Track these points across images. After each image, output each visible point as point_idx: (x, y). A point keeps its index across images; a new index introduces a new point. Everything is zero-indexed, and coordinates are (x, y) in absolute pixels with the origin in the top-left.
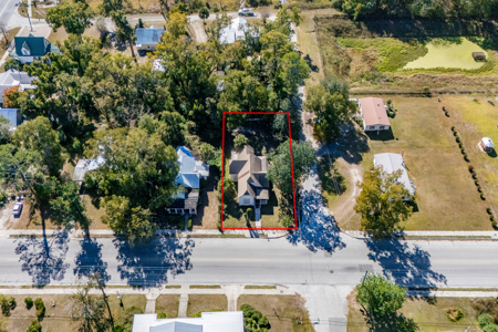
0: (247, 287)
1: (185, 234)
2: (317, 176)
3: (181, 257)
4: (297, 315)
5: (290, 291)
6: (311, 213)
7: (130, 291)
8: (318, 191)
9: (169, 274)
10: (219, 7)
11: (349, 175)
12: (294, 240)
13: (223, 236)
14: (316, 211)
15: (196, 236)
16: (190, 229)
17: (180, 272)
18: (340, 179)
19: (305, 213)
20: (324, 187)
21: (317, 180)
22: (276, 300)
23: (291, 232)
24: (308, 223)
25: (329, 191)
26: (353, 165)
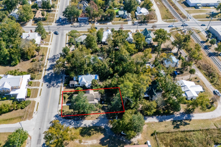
0: (38, 103)
1: (62, 85)
2: (91, 125)
3: (53, 85)
4: (24, 117)
5: (34, 115)
6: (70, 123)
7: (43, 76)
8: (82, 126)
9: (47, 83)
10: (214, 83)
11: (92, 139)
12: (56, 116)
13: (60, 95)
14: (71, 124)
15: (61, 88)
16: (64, 86)
17: (47, 85)
18: (90, 135)
19: (70, 120)
20: (84, 128)
21: (89, 125)
22: (31, 111)
23: (60, 116)
24: (64, 121)
25: (82, 130)
26: (99, 142)
